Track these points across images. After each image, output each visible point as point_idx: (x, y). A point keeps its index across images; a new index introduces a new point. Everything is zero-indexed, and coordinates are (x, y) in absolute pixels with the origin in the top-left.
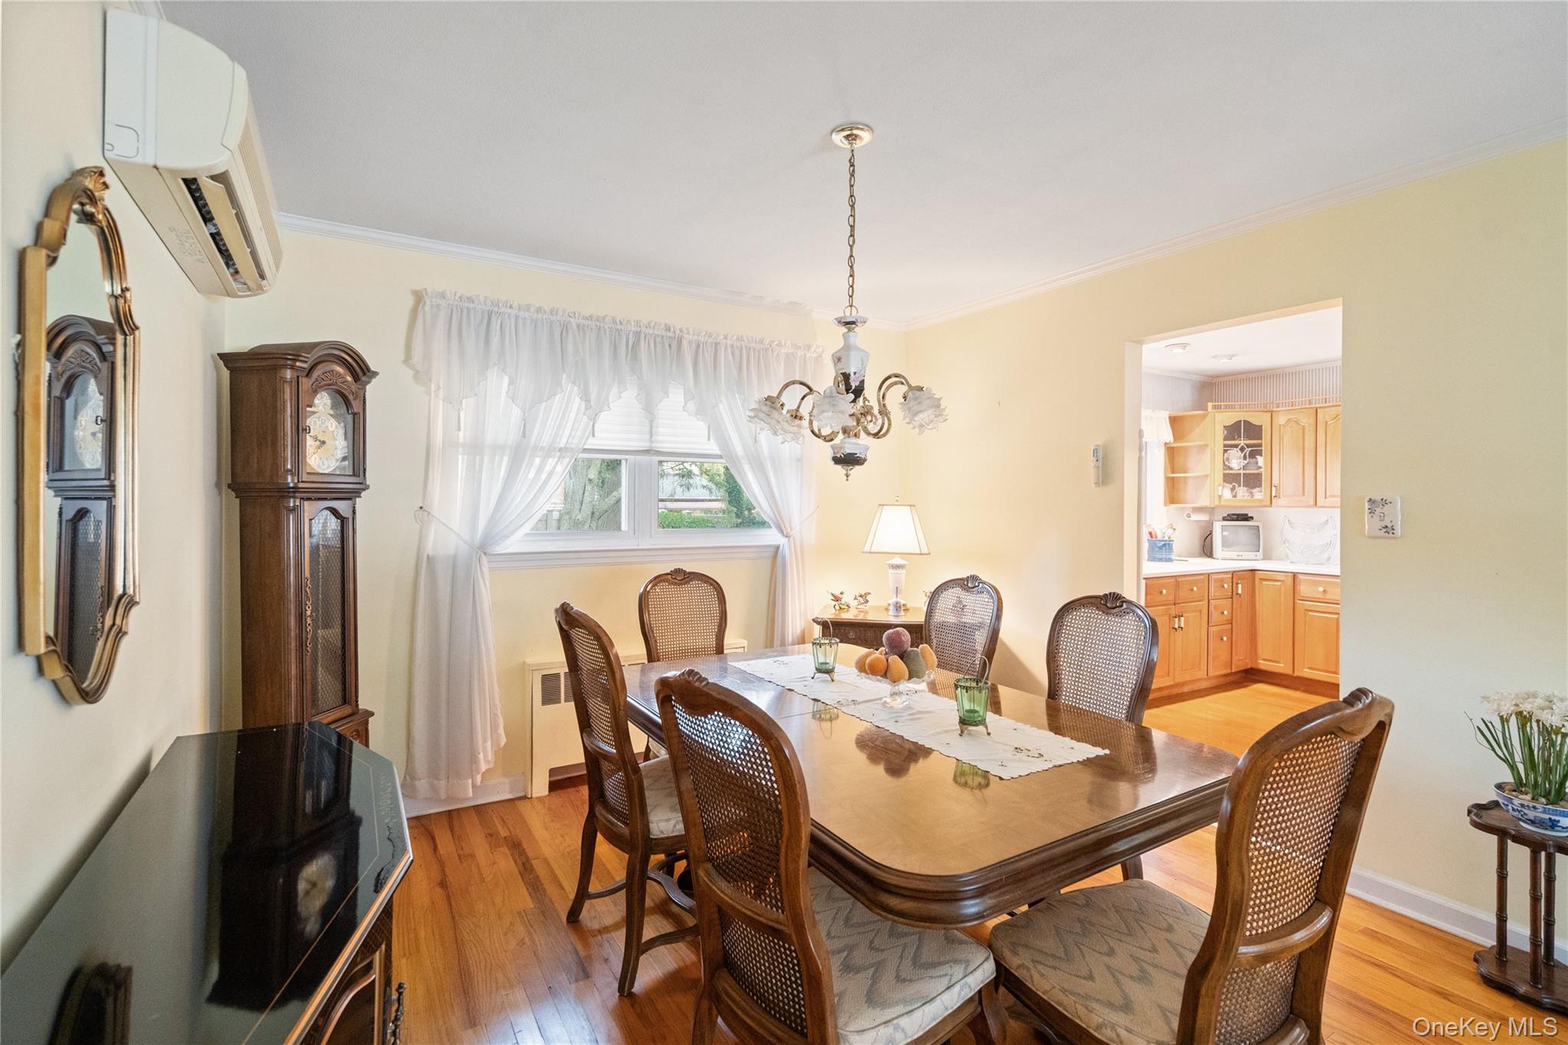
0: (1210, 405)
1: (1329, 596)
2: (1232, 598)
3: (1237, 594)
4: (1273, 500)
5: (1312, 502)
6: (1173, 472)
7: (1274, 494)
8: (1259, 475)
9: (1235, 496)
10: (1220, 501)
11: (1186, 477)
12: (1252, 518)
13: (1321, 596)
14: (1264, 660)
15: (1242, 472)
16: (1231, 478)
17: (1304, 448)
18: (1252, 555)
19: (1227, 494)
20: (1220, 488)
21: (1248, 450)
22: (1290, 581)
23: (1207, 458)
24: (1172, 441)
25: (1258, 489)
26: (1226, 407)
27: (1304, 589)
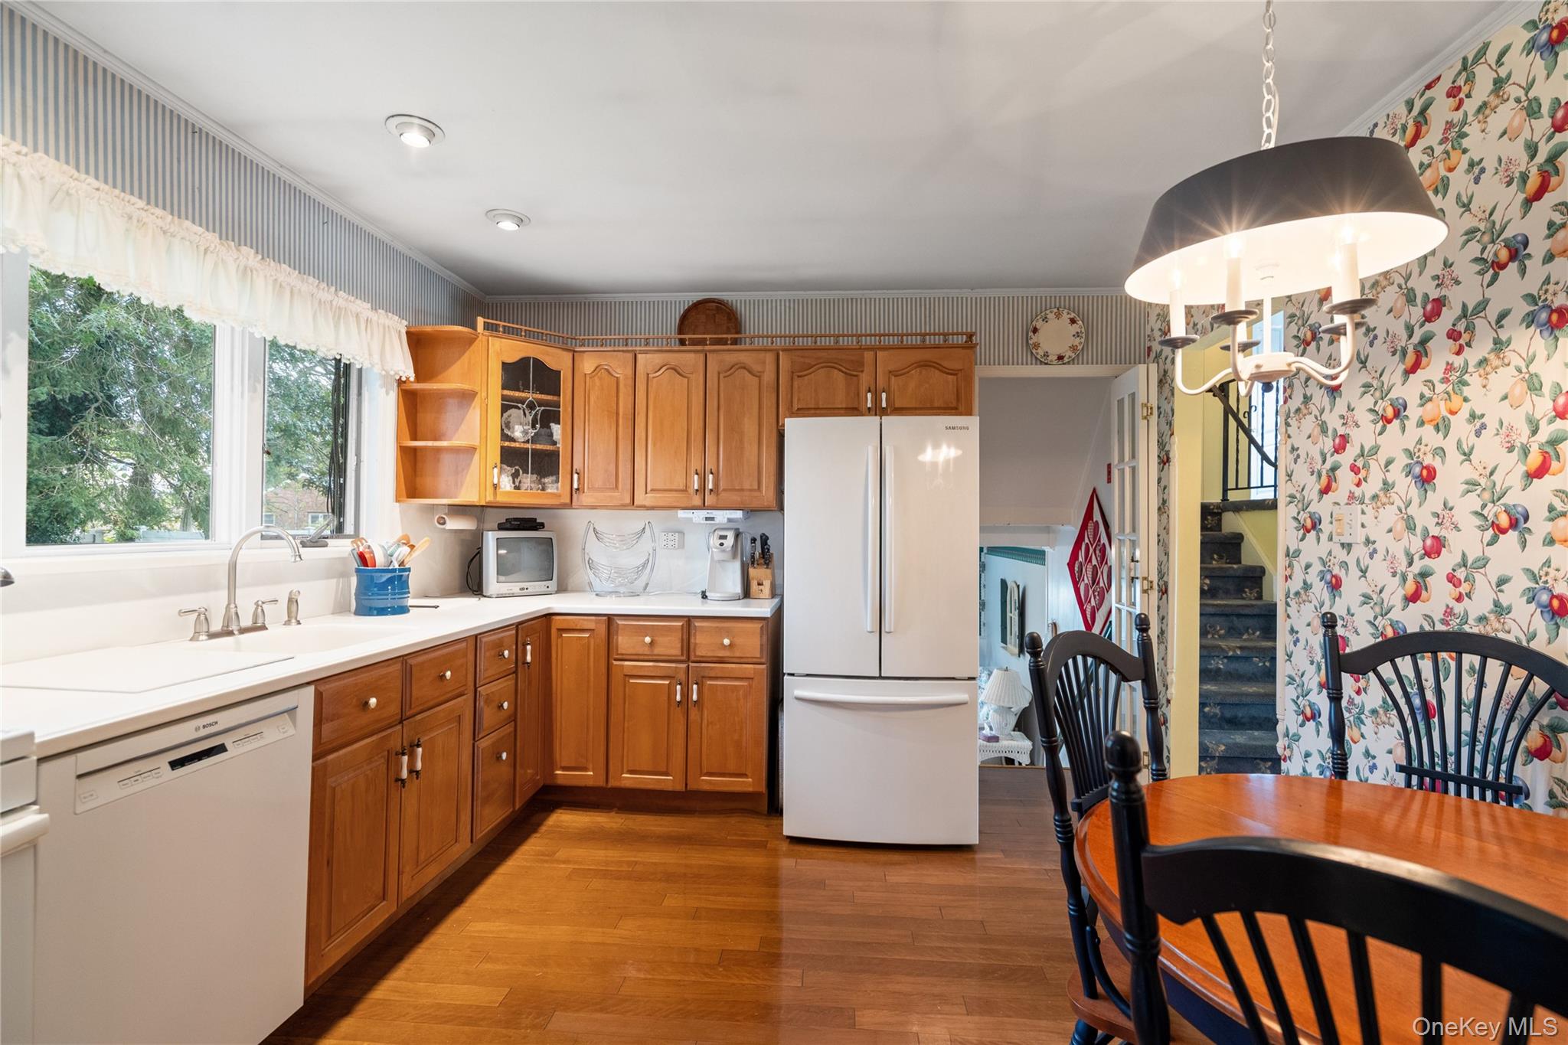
0: (480, 321)
1: (657, 651)
2: (516, 672)
3: (525, 662)
4: (575, 496)
5: (628, 500)
6: (414, 438)
7: (575, 486)
8: (554, 456)
9: (517, 488)
10: (495, 494)
11: (438, 450)
12: (542, 525)
13: (647, 651)
14: (564, 769)
15: (529, 446)
16: (512, 457)
17: (617, 414)
18: (540, 586)
19: (506, 483)
20: (496, 471)
21: (539, 409)
22: (602, 630)
23: (474, 414)
24: (412, 379)
25: (554, 478)
26: (507, 330)
27: (624, 643)
